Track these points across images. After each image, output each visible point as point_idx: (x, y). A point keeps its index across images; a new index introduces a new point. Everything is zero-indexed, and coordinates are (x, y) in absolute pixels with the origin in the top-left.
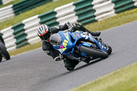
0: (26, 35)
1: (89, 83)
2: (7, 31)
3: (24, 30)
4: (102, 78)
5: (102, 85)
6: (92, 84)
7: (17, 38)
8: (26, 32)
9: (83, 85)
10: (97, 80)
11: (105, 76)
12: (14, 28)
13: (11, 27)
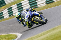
0: (23, 8)
1: (51, 29)
2: (14, 6)
3: (22, 6)
4: (57, 27)
5: (56, 30)
6: (52, 30)
7: (19, 9)
8: (23, 7)
9: (48, 30)
10: (54, 28)
11: (58, 26)
12: (17, 5)
13: (16, 4)
